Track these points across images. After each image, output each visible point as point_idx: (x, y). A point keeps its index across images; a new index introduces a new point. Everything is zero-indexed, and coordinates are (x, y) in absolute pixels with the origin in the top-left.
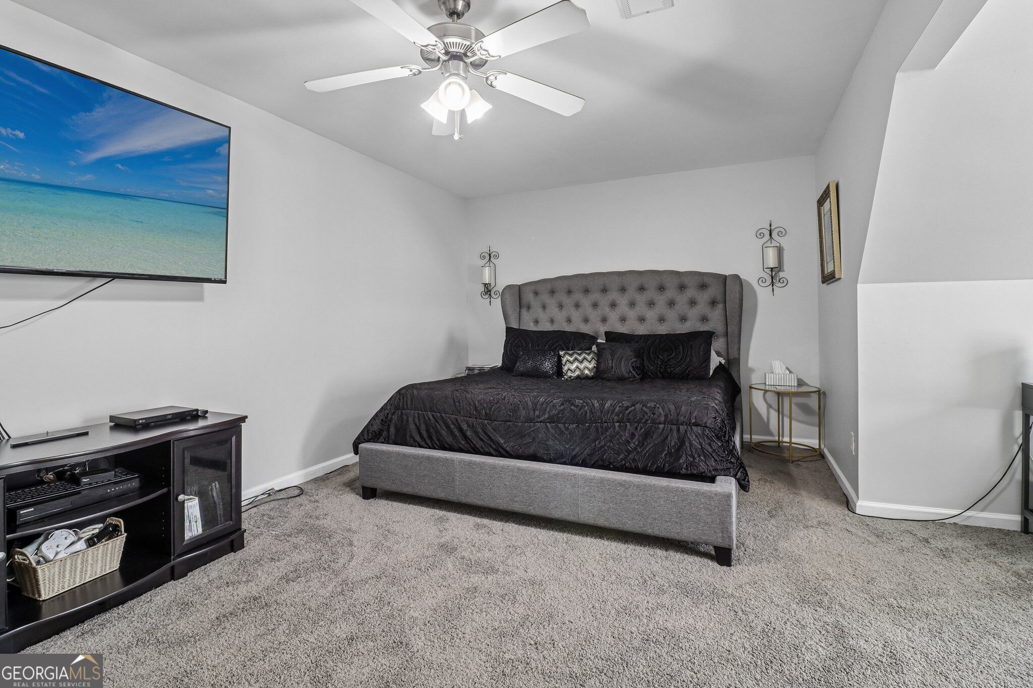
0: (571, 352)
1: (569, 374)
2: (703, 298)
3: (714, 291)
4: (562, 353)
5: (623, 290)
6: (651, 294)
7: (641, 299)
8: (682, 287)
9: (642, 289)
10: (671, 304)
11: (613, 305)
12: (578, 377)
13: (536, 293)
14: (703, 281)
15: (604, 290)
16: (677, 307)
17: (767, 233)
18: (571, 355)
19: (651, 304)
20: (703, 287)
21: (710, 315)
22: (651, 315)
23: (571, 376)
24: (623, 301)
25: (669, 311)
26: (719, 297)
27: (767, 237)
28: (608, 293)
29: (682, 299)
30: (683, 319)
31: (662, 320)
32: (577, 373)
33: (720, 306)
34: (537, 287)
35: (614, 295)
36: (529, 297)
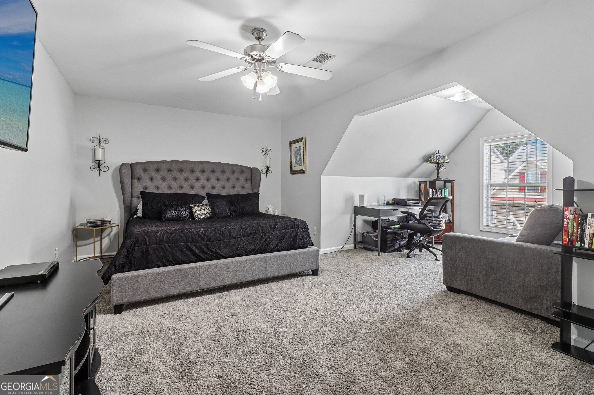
0: (197, 205)
1: (199, 217)
2: (242, 177)
3: (247, 174)
4: (192, 206)
5: (203, 171)
6: (218, 174)
7: (213, 177)
8: (233, 172)
9: (213, 171)
10: (228, 179)
11: (198, 179)
12: (204, 218)
13: (145, 170)
14: (242, 169)
15: (192, 171)
16: (231, 181)
17: (265, 151)
18: (198, 206)
19: (218, 179)
20: (242, 172)
21: (245, 186)
22: (218, 185)
23: (200, 218)
24: (203, 178)
25: (227, 183)
26: (249, 178)
27: (265, 153)
28: (194, 173)
29: (233, 178)
30: (234, 187)
31: (223, 187)
32: (203, 216)
33: (249, 181)
34: (146, 166)
35: (197, 174)
36: (139, 172)
